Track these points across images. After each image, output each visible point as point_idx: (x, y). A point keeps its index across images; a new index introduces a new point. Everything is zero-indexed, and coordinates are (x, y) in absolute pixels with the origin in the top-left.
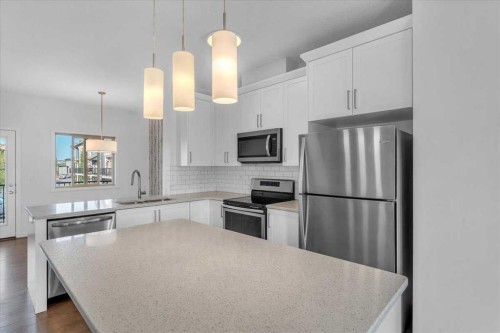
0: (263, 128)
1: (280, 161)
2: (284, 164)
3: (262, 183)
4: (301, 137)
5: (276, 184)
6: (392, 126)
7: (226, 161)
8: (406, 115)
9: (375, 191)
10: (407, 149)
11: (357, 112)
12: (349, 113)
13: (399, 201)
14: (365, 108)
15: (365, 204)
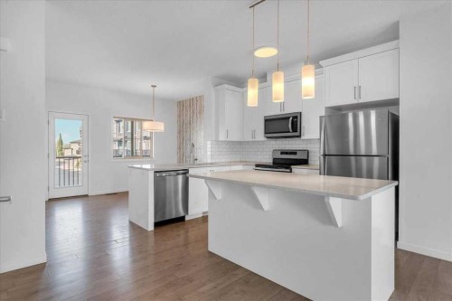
0: (286, 112)
1: (300, 136)
2: (303, 138)
3: (282, 153)
4: (321, 117)
5: (294, 153)
6: (385, 110)
7: (254, 136)
8: (395, 102)
9: (371, 151)
10: (395, 124)
11: (361, 101)
12: (355, 102)
13: (390, 156)
14: (367, 98)
15: (364, 159)
